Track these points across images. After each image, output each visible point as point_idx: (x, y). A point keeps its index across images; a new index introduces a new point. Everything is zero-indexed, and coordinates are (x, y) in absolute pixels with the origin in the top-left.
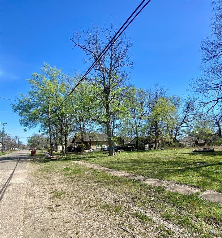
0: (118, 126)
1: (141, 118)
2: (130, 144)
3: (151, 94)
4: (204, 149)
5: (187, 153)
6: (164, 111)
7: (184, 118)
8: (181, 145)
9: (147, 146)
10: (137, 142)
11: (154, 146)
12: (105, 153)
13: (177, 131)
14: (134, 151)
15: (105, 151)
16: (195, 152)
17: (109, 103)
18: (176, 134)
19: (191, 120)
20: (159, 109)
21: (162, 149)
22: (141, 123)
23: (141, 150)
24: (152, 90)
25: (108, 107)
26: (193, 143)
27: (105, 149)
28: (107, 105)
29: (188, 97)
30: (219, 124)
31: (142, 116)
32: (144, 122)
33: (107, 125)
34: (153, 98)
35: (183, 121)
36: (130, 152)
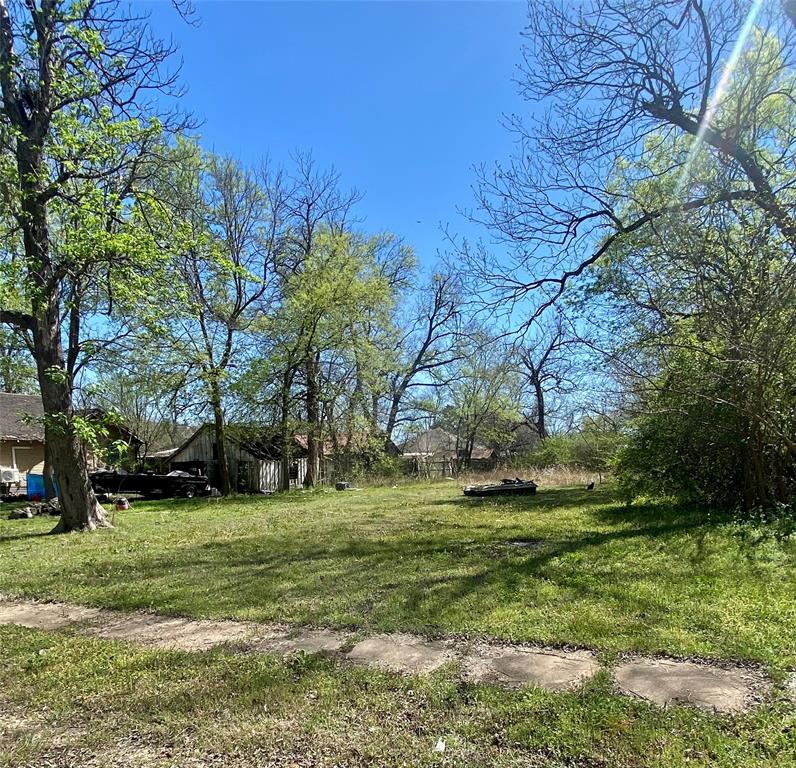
0: (104, 353)
1: (232, 323)
2: (179, 460)
3: (280, 204)
4: (505, 481)
5: (451, 502)
6: (342, 299)
7: (420, 346)
8: (411, 469)
9: (269, 472)
10: (217, 448)
11: (303, 472)
12: (24, 516)
13: (396, 401)
14: (202, 495)
15: (15, 499)
16: (476, 497)
17: (43, 199)
18: (393, 415)
19: (449, 358)
20: (325, 288)
21: (340, 488)
22: (234, 346)
23: (241, 490)
24: (287, 184)
25: (40, 220)
26: (455, 457)
27: (14, 492)
28: (34, 206)
29: (459, 243)
30: (539, 383)
31: (238, 311)
32: (249, 347)
33: (38, 337)
34: (290, 225)
35: (418, 361)
36: (184, 502)
